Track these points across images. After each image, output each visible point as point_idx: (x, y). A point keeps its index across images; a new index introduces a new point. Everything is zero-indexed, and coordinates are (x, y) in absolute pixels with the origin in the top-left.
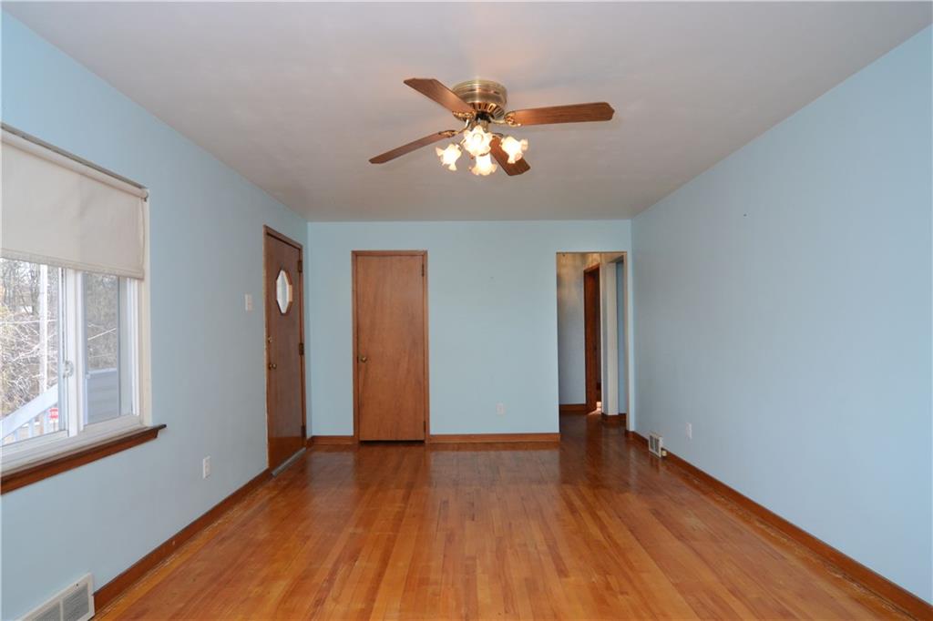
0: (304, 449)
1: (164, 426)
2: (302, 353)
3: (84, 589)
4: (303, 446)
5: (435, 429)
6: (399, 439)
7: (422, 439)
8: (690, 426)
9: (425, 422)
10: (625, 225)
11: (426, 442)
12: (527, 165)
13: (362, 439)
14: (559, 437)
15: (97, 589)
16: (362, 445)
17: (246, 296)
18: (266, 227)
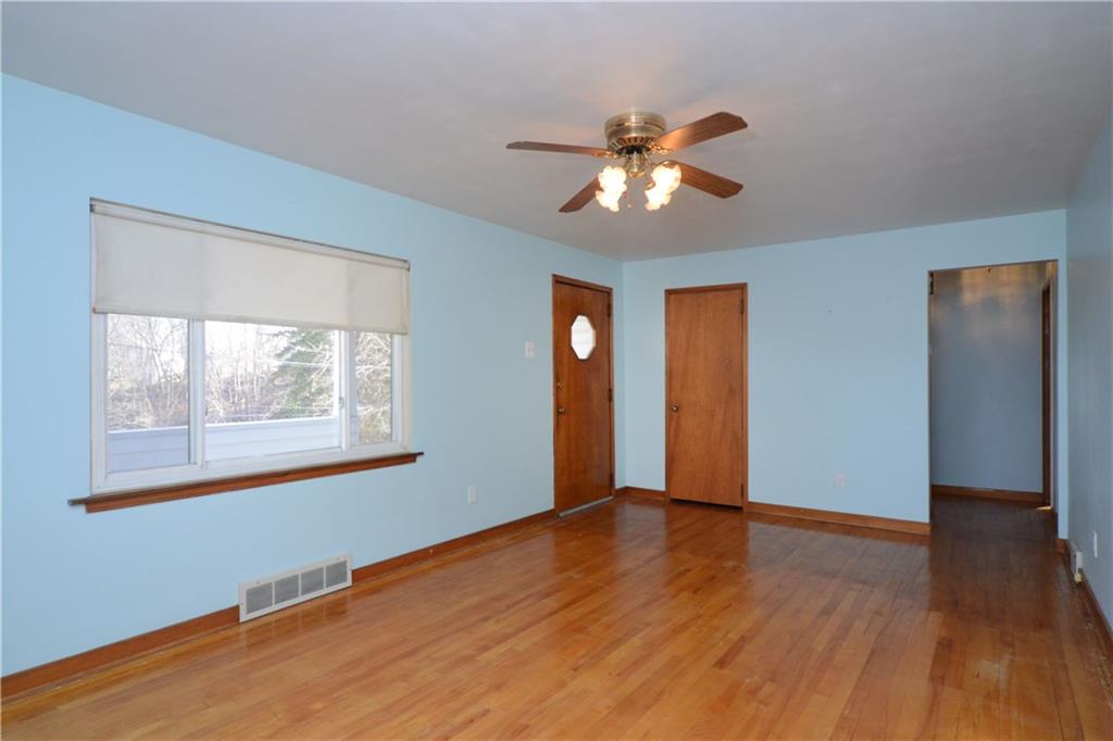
0: (611, 498)
1: (422, 454)
2: (610, 399)
3: (343, 565)
4: (610, 495)
5: (754, 495)
6: (714, 502)
7: (740, 505)
8: (1095, 536)
9: (742, 486)
10: (1059, 216)
11: (745, 510)
12: (736, 184)
13: (672, 497)
14: (929, 529)
15: (357, 567)
16: (672, 503)
17: (527, 344)
18: (554, 276)
